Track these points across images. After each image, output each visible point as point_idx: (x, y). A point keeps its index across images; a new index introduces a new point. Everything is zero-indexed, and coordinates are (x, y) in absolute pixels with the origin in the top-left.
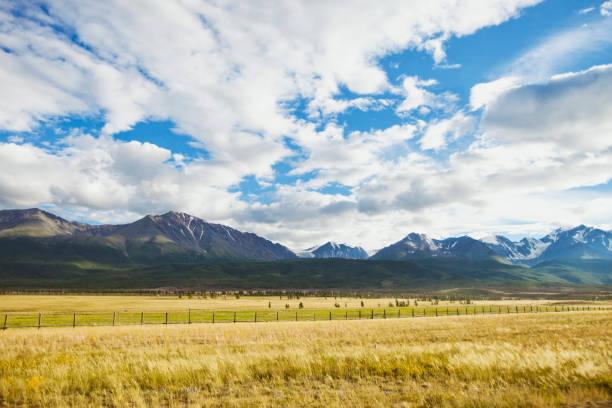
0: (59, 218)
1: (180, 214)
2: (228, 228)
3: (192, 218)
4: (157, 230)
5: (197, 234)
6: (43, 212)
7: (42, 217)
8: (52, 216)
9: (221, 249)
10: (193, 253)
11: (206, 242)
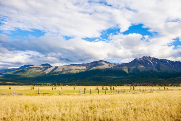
0: (108, 63)
1: (148, 57)
2: (168, 60)
3: (152, 58)
4: (139, 63)
5: (154, 64)
6: (104, 61)
7: (103, 63)
8: (106, 62)
9: (164, 69)
10: (152, 71)
11: (158, 67)
